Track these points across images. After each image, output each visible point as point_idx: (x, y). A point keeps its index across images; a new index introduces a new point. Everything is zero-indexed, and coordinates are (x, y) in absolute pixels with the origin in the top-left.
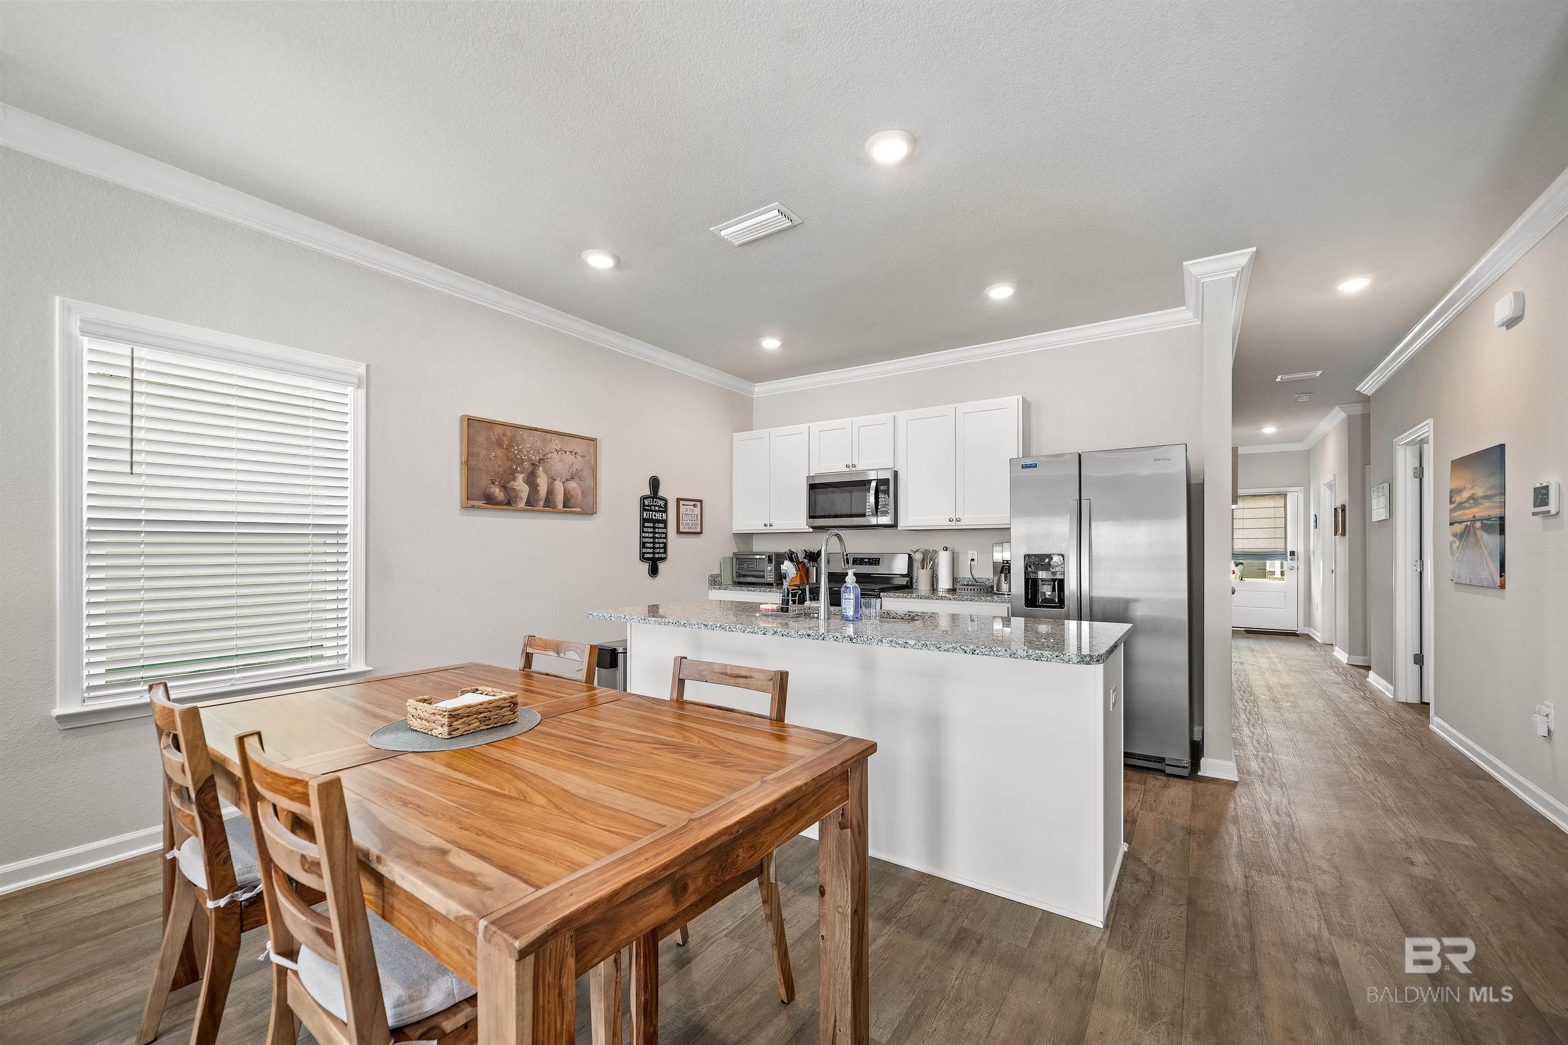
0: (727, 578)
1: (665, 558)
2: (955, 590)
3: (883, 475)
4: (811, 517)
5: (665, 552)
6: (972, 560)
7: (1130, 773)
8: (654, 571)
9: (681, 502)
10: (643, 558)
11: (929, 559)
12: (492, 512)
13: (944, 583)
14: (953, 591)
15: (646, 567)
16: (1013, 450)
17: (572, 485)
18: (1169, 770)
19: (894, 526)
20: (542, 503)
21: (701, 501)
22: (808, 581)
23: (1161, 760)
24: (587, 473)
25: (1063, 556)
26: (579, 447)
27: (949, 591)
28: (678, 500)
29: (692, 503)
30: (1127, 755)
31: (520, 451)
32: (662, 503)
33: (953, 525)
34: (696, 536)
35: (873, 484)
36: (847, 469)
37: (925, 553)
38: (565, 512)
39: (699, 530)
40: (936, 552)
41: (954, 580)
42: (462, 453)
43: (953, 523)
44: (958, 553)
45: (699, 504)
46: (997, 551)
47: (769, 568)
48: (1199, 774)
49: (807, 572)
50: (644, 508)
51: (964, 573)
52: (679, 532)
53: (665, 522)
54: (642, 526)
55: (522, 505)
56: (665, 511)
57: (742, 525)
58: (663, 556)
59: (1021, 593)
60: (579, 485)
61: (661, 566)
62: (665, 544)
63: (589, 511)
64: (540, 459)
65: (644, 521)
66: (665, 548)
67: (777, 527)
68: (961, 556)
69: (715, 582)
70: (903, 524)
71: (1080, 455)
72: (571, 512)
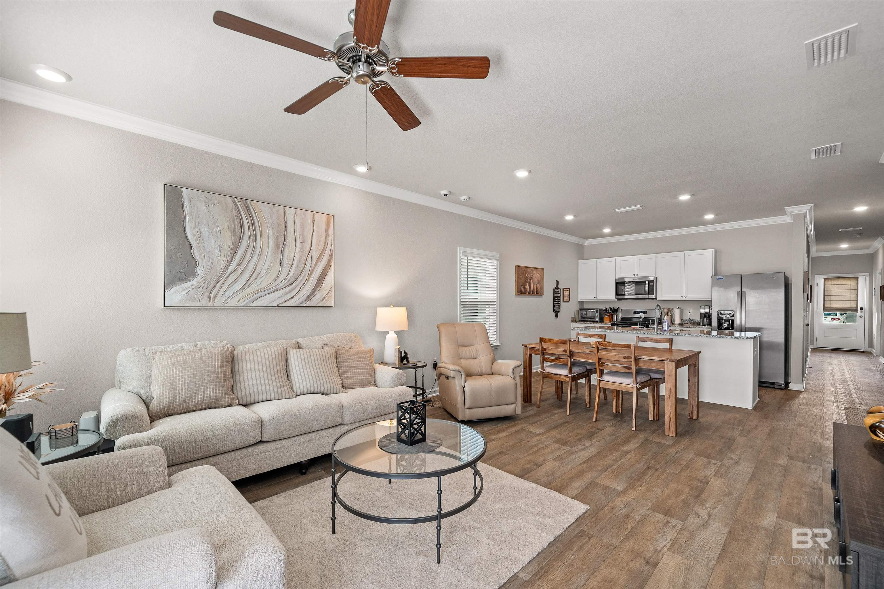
0: (577, 319)
1: (560, 311)
2: (683, 324)
3: (652, 279)
4: (617, 295)
5: (560, 309)
6: (690, 312)
7: (760, 388)
8: (557, 316)
9: (564, 290)
10: (554, 311)
11: (670, 312)
12: (522, 296)
13: (677, 321)
14: (681, 324)
15: (555, 314)
16: (710, 272)
17: (538, 285)
18: (776, 387)
19: (656, 299)
20: (532, 292)
21: (569, 289)
22: (612, 320)
23: (773, 383)
24: (541, 281)
25: (734, 311)
26: (539, 272)
27: (680, 324)
28: (563, 289)
29: (567, 290)
30: (760, 382)
31: (527, 275)
32: (559, 290)
33: (683, 299)
34: (568, 302)
35: (647, 282)
36: (634, 276)
37: (669, 309)
38: (537, 295)
39: (569, 300)
40: (673, 309)
41: (682, 320)
42: (516, 277)
43: (683, 298)
44: (683, 309)
45: (569, 290)
46: (702, 309)
47: (597, 315)
48: (789, 389)
49: (612, 316)
50: (554, 292)
51: (686, 317)
52: (563, 301)
53: (560, 297)
54: (554, 299)
55: (528, 293)
56: (560, 293)
57: (581, 298)
58: (559, 310)
59: (715, 325)
60: (540, 286)
61: (559, 314)
62: (560, 305)
63: (542, 294)
64: (532, 277)
65: (554, 297)
66: (560, 307)
67: (599, 299)
68: (684, 311)
69: (573, 320)
70: (660, 298)
71: (741, 275)
72: (538, 295)
